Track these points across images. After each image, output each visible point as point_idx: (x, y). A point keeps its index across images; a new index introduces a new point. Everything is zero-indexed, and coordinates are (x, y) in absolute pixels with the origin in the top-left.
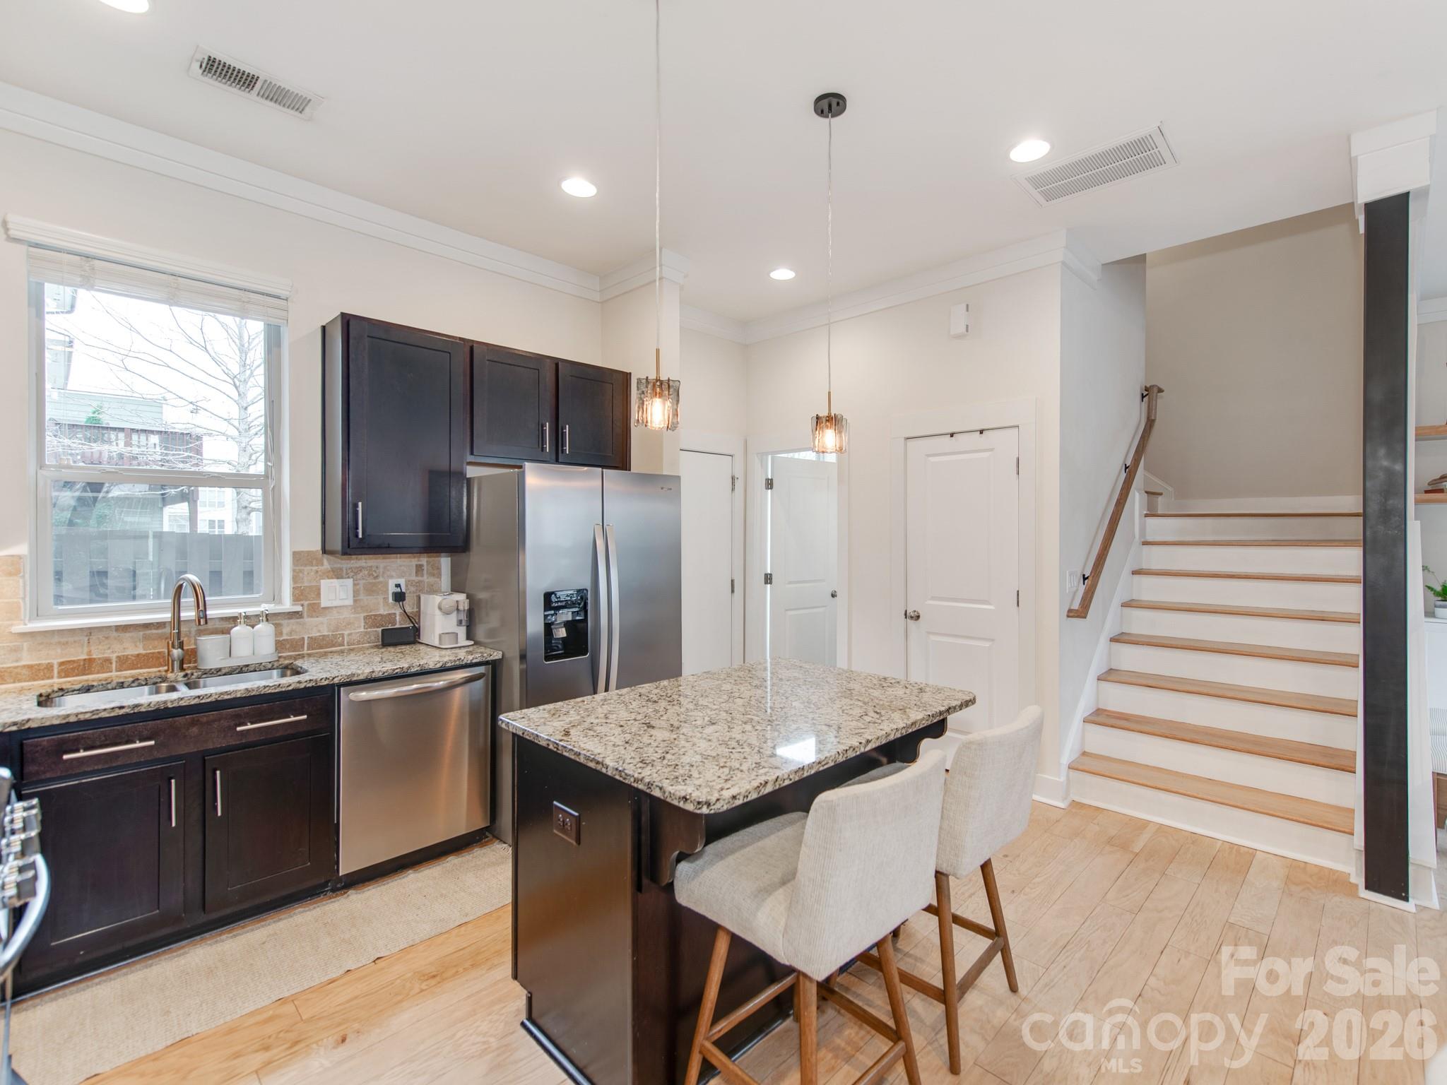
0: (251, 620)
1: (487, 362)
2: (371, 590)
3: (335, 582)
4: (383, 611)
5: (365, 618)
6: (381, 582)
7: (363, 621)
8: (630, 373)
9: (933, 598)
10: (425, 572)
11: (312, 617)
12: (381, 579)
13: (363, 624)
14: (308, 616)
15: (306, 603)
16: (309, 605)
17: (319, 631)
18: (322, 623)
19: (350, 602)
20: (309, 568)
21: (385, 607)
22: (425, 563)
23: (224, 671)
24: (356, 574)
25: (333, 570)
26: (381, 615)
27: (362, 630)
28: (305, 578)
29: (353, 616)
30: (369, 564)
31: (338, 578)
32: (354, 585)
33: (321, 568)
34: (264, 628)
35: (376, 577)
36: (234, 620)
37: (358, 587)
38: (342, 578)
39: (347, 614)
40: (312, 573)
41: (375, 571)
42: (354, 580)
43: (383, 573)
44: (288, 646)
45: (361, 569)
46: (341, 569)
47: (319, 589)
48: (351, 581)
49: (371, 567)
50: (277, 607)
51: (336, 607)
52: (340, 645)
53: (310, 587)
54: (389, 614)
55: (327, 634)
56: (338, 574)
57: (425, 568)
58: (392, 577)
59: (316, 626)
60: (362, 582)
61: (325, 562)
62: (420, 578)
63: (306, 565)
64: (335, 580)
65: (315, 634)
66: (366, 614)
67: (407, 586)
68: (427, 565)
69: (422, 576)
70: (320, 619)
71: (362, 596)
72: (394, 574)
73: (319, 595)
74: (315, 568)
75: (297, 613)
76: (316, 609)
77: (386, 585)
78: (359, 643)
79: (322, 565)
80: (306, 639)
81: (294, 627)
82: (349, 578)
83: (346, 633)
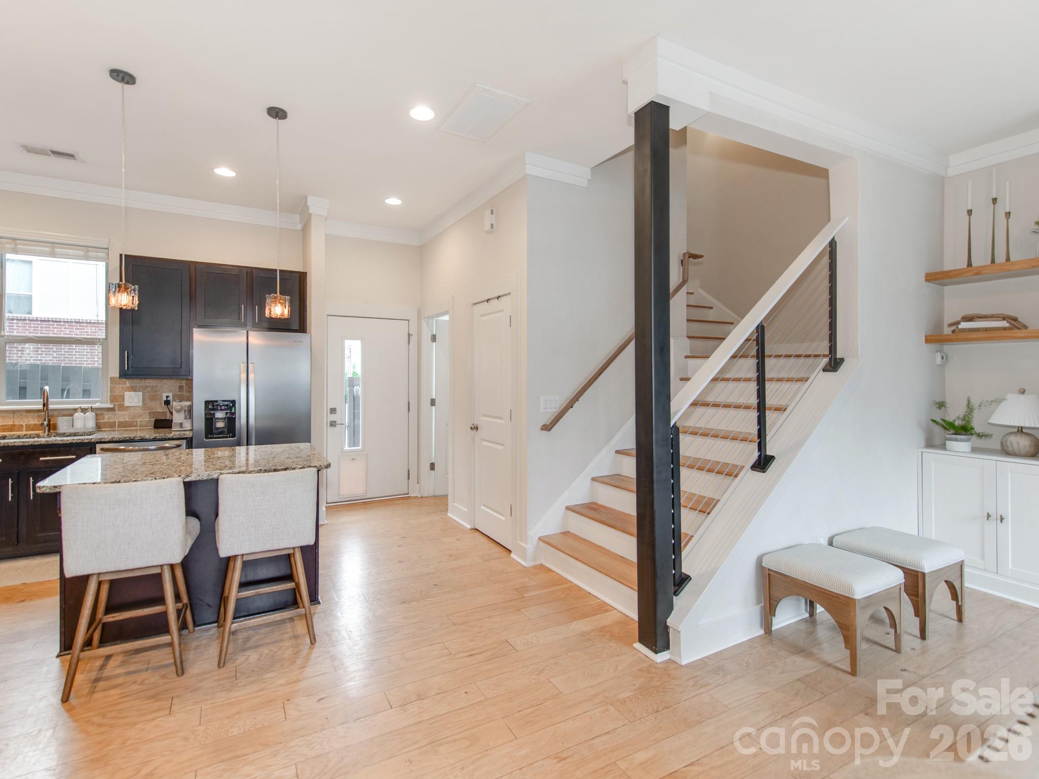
0: (84, 411)
1: (205, 273)
2: (153, 398)
3: (132, 393)
4: (159, 410)
5: (149, 413)
6: (158, 395)
7: (148, 415)
8: (306, 273)
9: (484, 415)
10: (184, 390)
11: (120, 411)
12: (158, 393)
13: (148, 416)
14: (118, 410)
15: (117, 404)
16: (118, 405)
17: (124, 419)
18: (125, 415)
19: (140, 404)
20: (118, 385)
21: (160, 408)
22: (184, 385)
23: (66, 435)
24: (144, 389)
25: (132, 387)
26: (158, 412)
27: (148, 419)
28: (117, 390)
29: (142, 411)
30: (152, 384)
31: (134, 391)
32: (143, 395)
33: (125, 386)
34: (90, 414)
35: (156, 392)
36: (75, 410)
37: (145, 396)
38: (137, 391)
39: (139, 411)
40: (121, 388)
41: (155, 389)
42: (143, 393)
43: (160, 390)
44: (107, 425)
45: (147, 387)
46: (136, 387)
47: (124, 397)
48: (141, 393)
49: (153, 386)
50: (102, 405)
51: (133, 407)
52: (135, 427)
53: (119, 396)
54: (164, 412)
55: (127, 420)
56: (134, 389)
57: (185, 387)
58: (165, 392)
59: (123, 416)
60: (147, 394)
61: (127, 383)
62: (181, 393)
63: (117, 384)
64: (132, 392)
65: (122, 420)
66: (150, 411)
67: (173, 397)
68: (186, 386)
69: (183, 392)
70: (124, 412)
71: (147, 401)
72: (165, 390)
73: (124, 399)
74: (121, 386)
75: (111, 408)
76: (122, 407)
77: (162, 396)
78: (146, 426)
79: (126, 384)
80: (117, 423)
81: (111, 416)
82: (140, 391)
83: (139, 420)
